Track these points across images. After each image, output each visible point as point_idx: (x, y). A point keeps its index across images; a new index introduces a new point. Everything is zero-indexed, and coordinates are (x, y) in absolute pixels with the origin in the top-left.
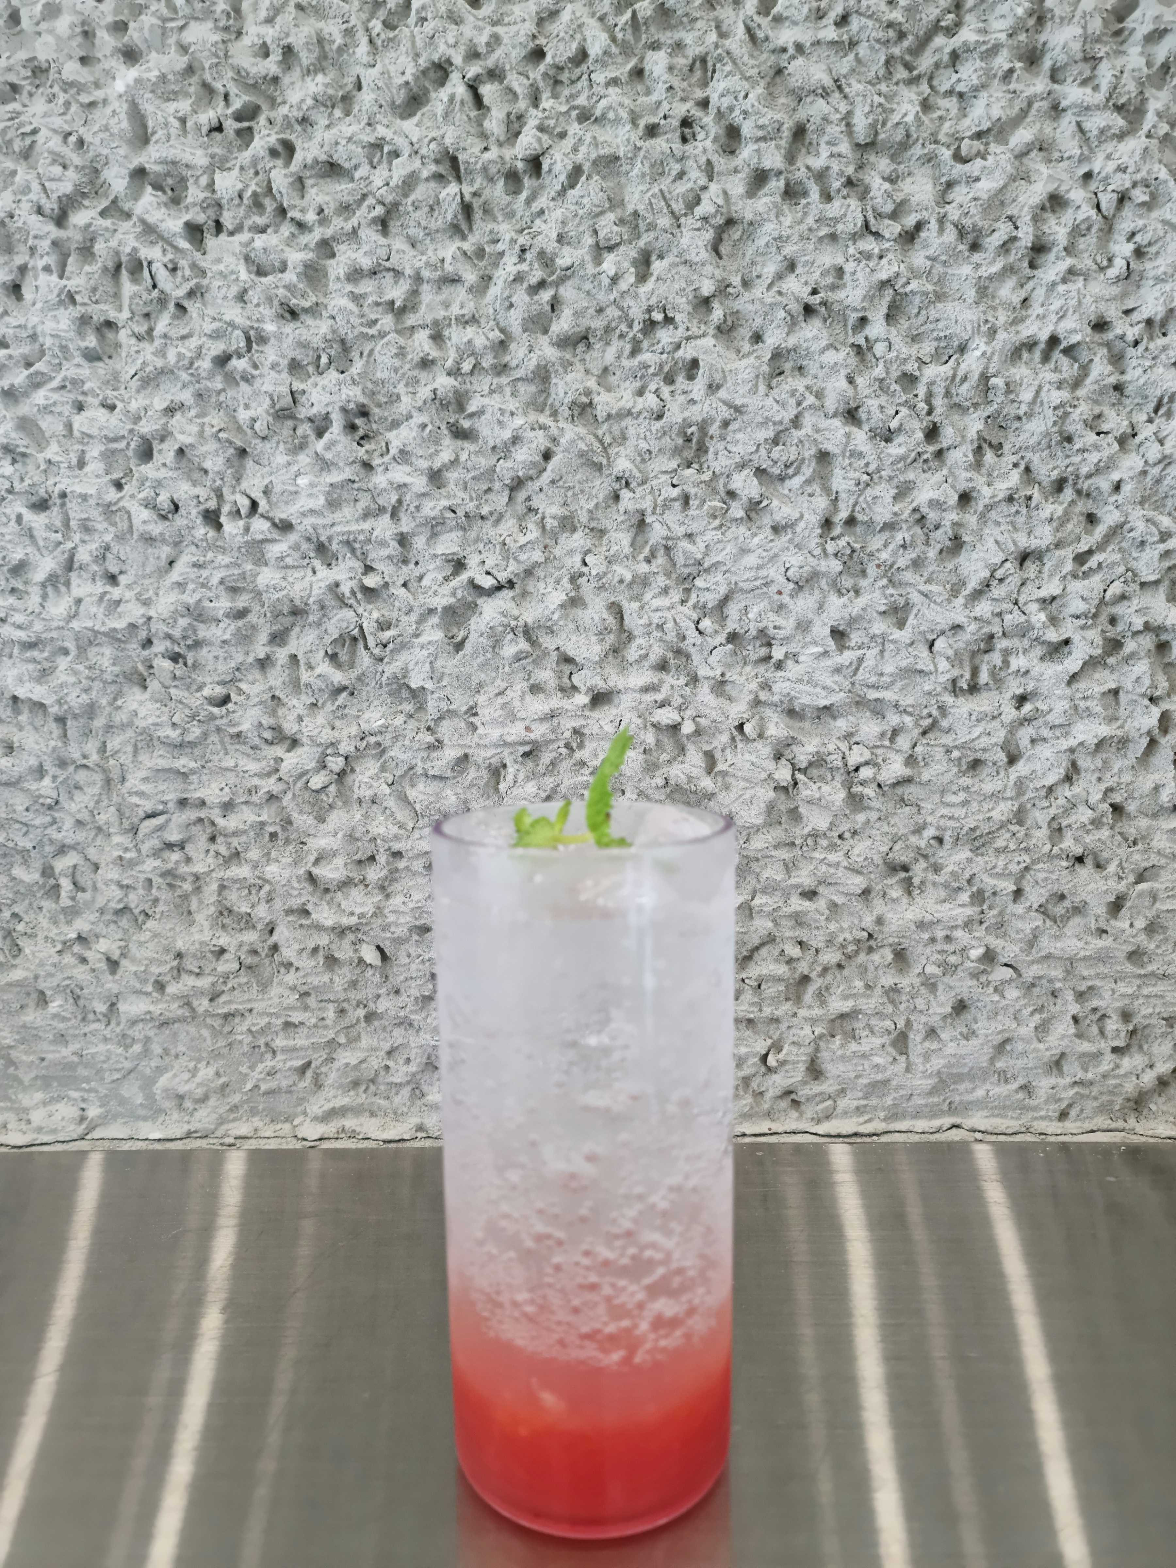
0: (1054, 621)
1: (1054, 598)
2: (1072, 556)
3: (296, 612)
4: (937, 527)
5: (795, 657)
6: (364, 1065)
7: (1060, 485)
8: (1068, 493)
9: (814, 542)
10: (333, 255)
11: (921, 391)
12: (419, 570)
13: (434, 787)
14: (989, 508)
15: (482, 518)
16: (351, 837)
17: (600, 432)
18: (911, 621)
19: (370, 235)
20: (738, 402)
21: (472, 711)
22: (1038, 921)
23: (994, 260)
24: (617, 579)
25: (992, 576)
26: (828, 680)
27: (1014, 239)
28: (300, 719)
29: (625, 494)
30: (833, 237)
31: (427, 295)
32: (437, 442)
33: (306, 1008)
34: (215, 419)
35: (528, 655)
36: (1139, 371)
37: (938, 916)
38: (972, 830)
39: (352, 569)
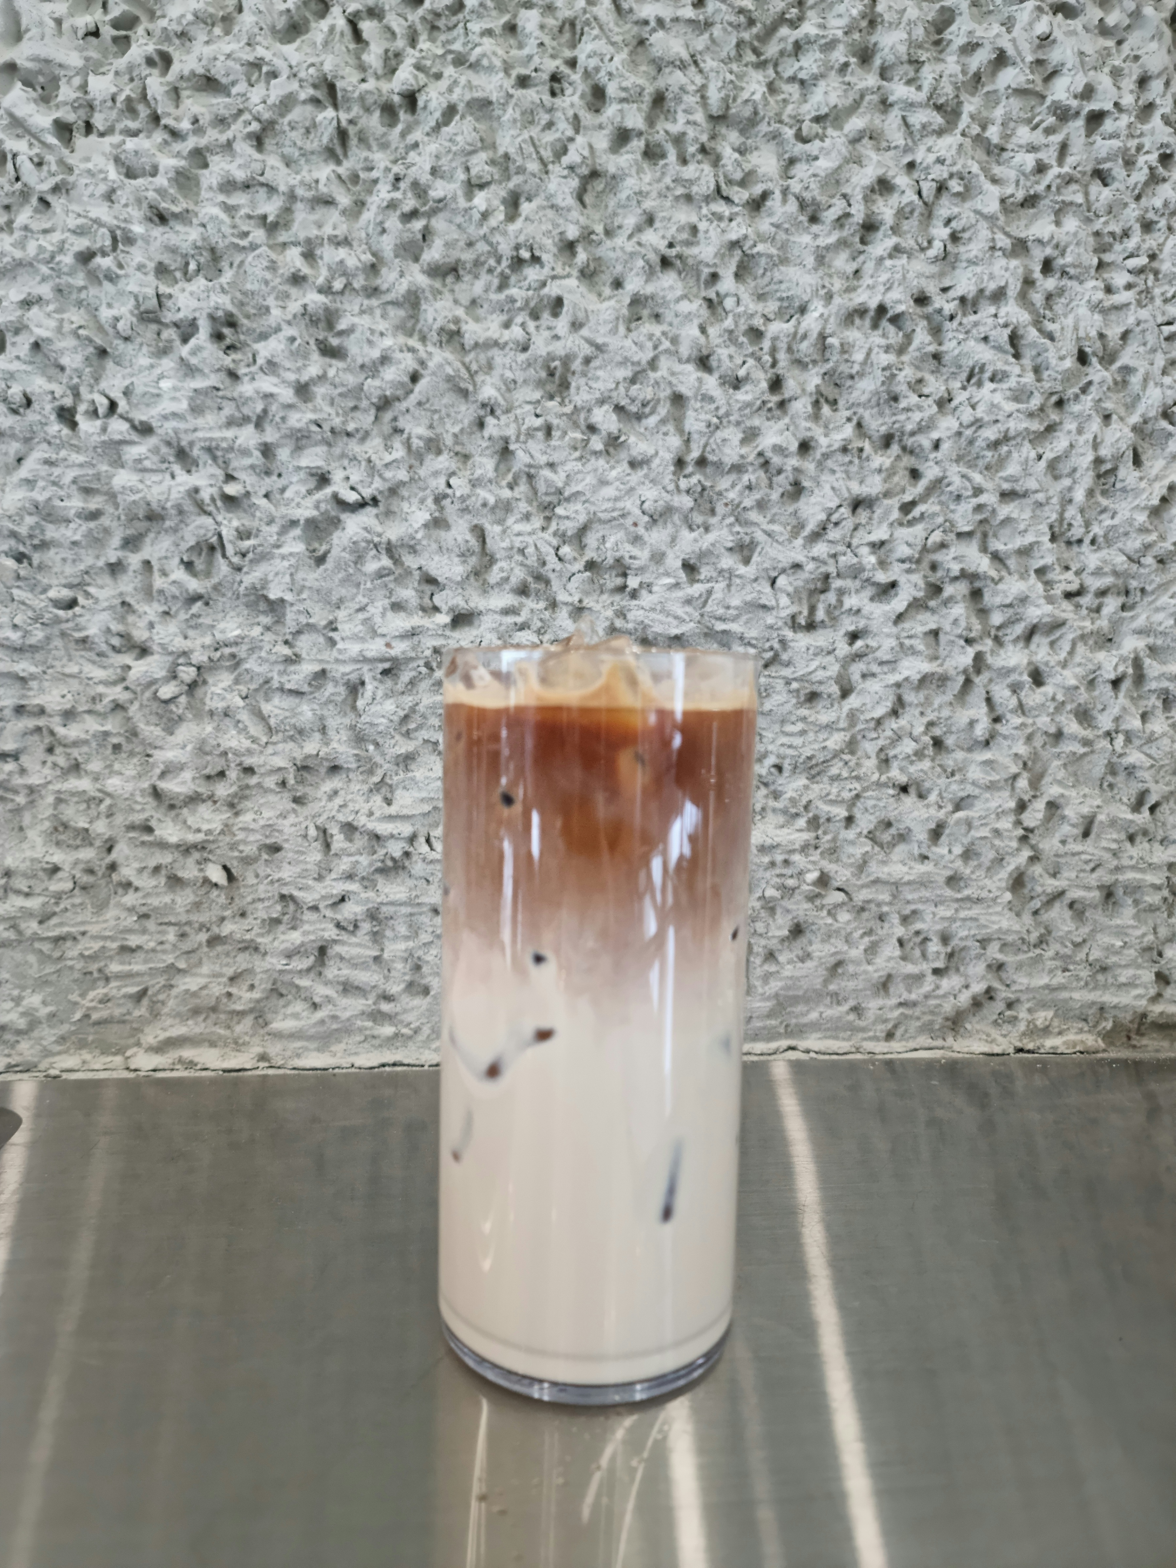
0: (883, 564)
1: (882, 543)
2: (897, 505)
3: (154, 517)
4: (780, 472)
5: (649, 585)
6: (205, 992)
7: (887, 441)
8: (895, 449)
9: (667, 479)
10: (206, 166)
11: (766, 344)
12: (280, 483)
13: (289, 702)
14: (826, 456)
15: (348, 434)
16: (201, 750)
17: (467, 360)
18: (756, 558)
19: (245, 150)
20: (600, 341)
21: (332, 626)
22: (867, 846)
23: (829, 234)
24: (480, 502)
25: (828, 520)
26: (680, 611)
27: (847, 215)
28: (151, 625)
29: (490, 421)
30: (688, 198)
31: (301, 214)
32: (306, 357)
33: (144, 931)
34: (75, 316)
35: (390, 573)
36: (955, 342)
37: (778, 840)
38: (809, 758)
39: (212, 476)
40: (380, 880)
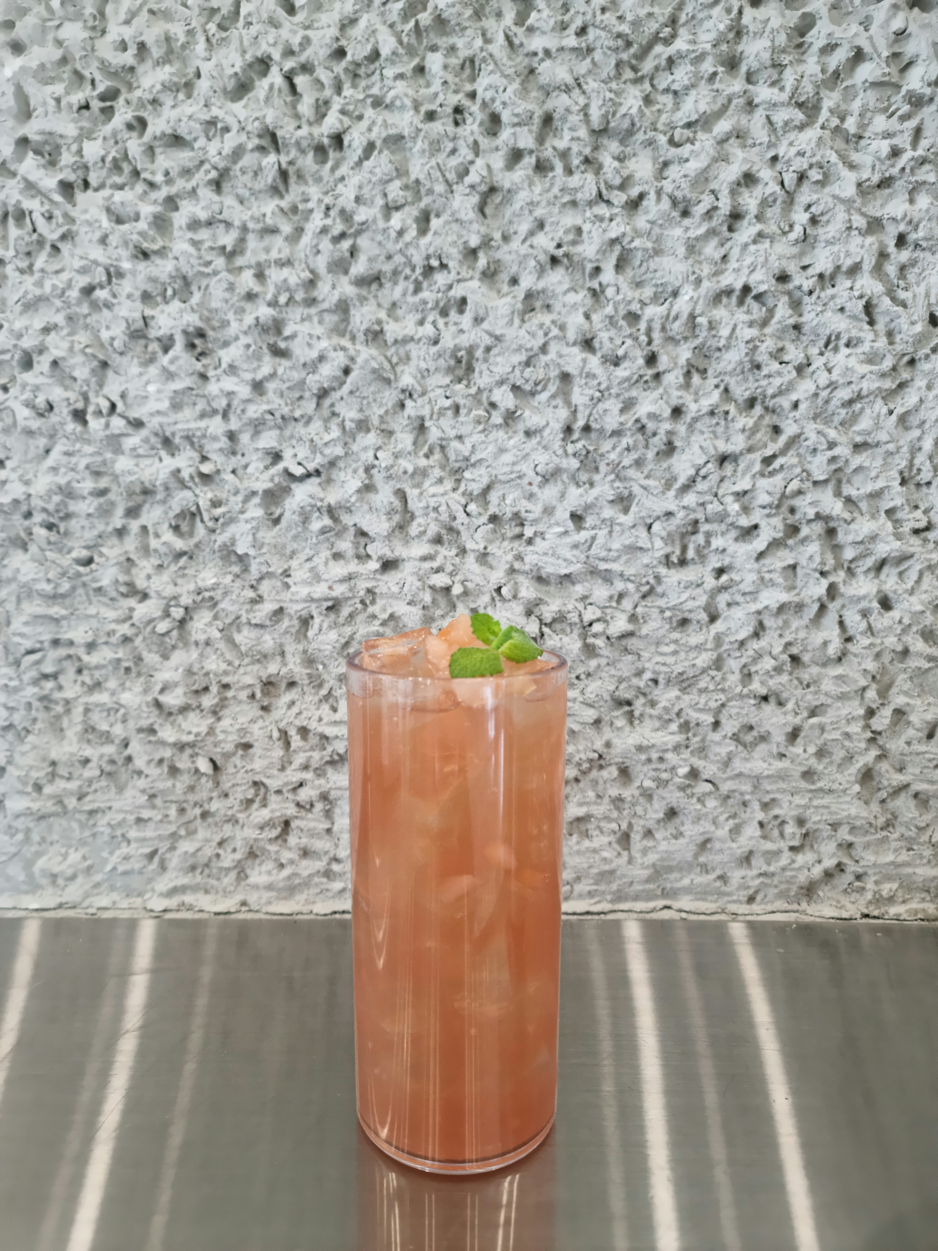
0: (746, 510)
1: (745, 492)
2: (759, 459)
3: (147, 492)
4: (655, 434)
5: (543, 534)
6: (200, 853)
7: (751, 403)
8: (758, 410)
9: (557, 445)
10: (177, 209)
11: (643, 326)
12: (244, 461)
13: (255, 633)
14: (695, 420)
15: (296, 420)
16: (190, 672)
17: (389, 354)
18: (634, 509)
19: (206, 194)
20: (498, 332)
21: (286, 573)
22: (731, 746)
23: (700, 225)
24: (401, 470)
25: (697, 474)
26: (568, 554)
27: (715, 208)
28: (149, 577)
29: (409, 403)
30: (574, 203)
31: (252, 242)
32: (259, 358)
33: (154, 807)
34: (82, 338)
35: (331, 530)
36: (813, 314)
37: (653, 741)
38: (681, 674)
39: (191, 458)
40: (330, 771)
